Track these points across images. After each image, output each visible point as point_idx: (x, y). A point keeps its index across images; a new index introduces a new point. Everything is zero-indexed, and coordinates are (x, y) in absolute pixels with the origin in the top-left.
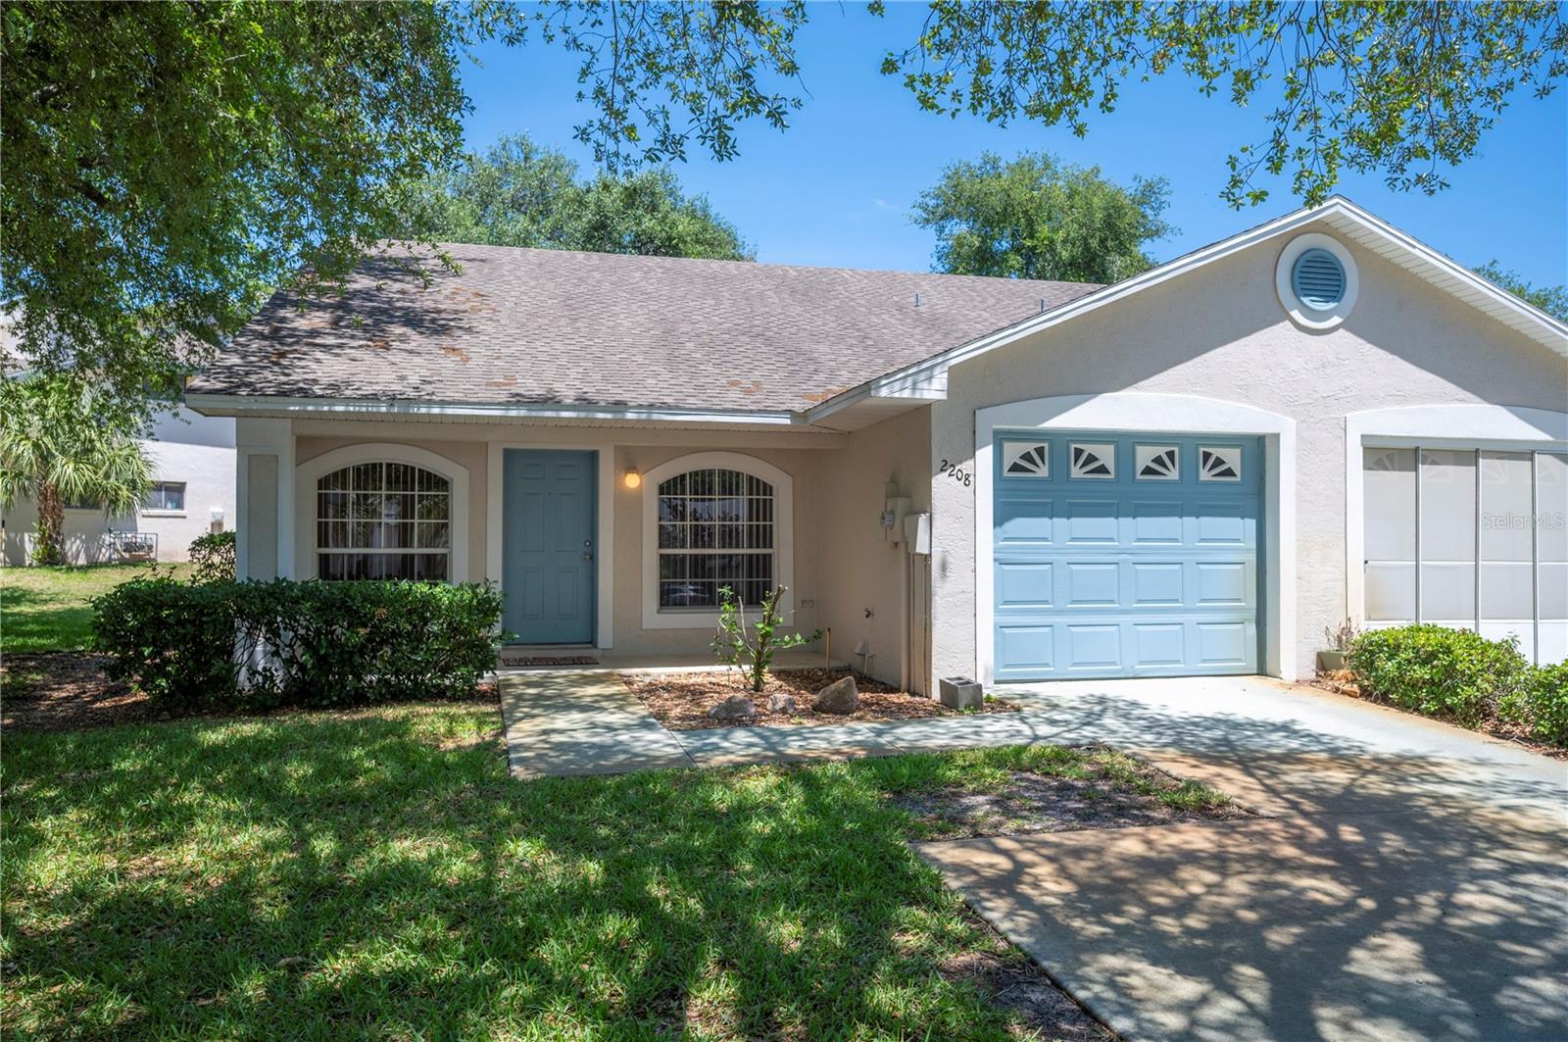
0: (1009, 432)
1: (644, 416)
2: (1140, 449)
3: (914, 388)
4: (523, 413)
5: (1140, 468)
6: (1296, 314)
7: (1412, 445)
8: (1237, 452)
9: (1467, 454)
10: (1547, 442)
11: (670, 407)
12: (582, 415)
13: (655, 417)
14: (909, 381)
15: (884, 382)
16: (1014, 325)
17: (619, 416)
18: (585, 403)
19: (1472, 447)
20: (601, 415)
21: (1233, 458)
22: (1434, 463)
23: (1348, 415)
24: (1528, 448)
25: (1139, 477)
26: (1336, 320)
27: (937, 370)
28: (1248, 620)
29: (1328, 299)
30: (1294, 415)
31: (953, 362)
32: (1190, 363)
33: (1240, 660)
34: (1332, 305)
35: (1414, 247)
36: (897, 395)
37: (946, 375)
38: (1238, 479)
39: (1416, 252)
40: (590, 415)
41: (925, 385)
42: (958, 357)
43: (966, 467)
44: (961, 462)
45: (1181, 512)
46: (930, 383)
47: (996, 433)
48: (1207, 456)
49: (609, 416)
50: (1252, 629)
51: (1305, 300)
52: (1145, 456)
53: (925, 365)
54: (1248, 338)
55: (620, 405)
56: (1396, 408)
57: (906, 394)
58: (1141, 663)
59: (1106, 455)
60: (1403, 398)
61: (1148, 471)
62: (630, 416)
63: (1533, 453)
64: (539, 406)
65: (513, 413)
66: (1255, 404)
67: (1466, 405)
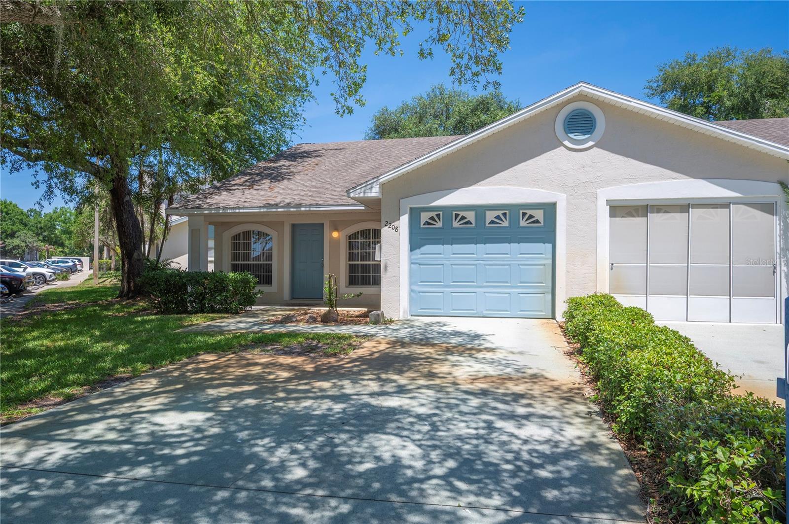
0: (424, 208)
1: (308, 209)
2: (488, 213)
3: (364, 193)
4: (265, 210)
5: (487, 222)
6: (566, 143)
7: (645, 204)
8: (542, 212)
9: (684, 206)
10: (740, 197)
11: (320, 205)
12: (286, 210)
13: (312, 209)
14: (363, 189)
15: (352, 191)
16: (408, 163)
17: (298, 209)
18: (288, 205)
19: (687, 203)
20: (292, 210)
21: (539, 215)
22: (666, 212)
23: (598, 191)
24: (728, 201)
25: (487, 225)
26: (591, 143)
27: (375, 184)
28: (548, 292)
29: (584, 133)
30: (566, 193)
31: (381, 181)
32: (506, 172)
33: (542, 311)
34: (587, 136)
35: (631, 102)
36: (357, 196)
37: (378, 186)
38: (542, 224)
39: (632, 104)
40: (288, 210)
41: (369, 191)
42: (384, 179)
43: (396, 224)
44: (394, 222)
45: (509, 241)
46: (371, 190)
47: (411, 209)
48: (524, 214)
49: (295, 210)
50: (550, 296)
51: (571, 135)
52: (490, 216)
53: (369, 183)
54: (539, 157)
55: (300, 205)
56: (631, 185)
57: (362, 195)
58: (487, 310)
59: (471, 216)
60: (633, 179)
61: (492, 222)
62: (303, 209)
63: (730, 203)
64: (271, 207)
65: (262, 210)
66: (542, 188)
67: (677, 180)
